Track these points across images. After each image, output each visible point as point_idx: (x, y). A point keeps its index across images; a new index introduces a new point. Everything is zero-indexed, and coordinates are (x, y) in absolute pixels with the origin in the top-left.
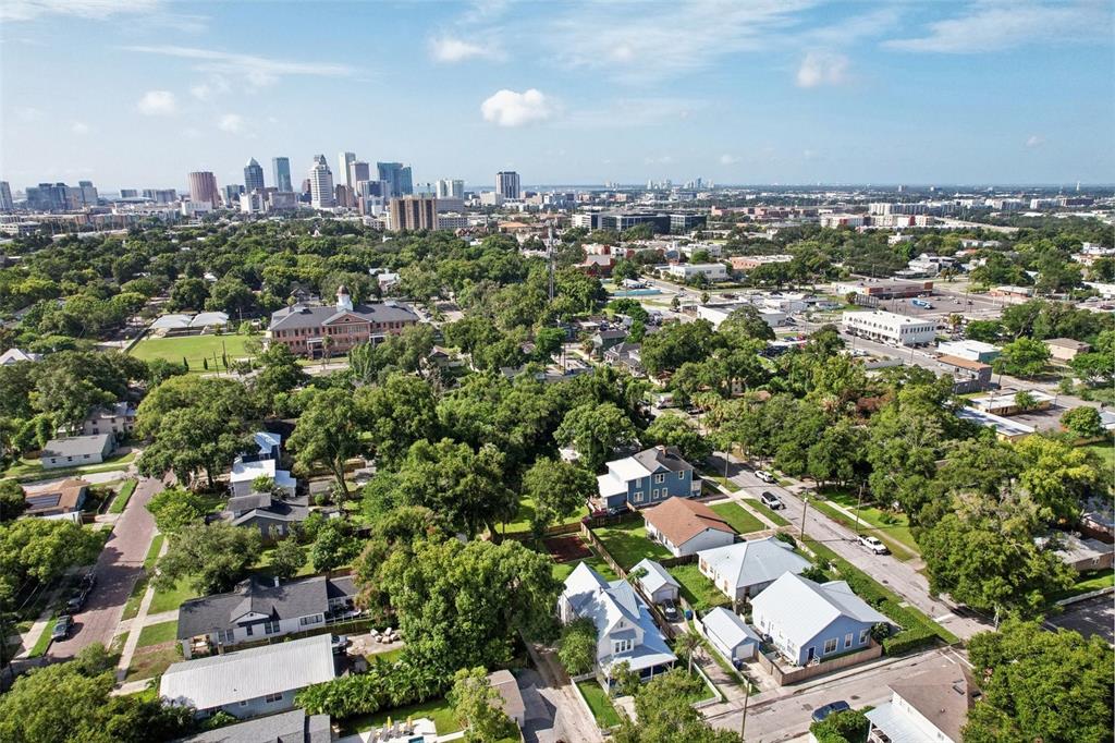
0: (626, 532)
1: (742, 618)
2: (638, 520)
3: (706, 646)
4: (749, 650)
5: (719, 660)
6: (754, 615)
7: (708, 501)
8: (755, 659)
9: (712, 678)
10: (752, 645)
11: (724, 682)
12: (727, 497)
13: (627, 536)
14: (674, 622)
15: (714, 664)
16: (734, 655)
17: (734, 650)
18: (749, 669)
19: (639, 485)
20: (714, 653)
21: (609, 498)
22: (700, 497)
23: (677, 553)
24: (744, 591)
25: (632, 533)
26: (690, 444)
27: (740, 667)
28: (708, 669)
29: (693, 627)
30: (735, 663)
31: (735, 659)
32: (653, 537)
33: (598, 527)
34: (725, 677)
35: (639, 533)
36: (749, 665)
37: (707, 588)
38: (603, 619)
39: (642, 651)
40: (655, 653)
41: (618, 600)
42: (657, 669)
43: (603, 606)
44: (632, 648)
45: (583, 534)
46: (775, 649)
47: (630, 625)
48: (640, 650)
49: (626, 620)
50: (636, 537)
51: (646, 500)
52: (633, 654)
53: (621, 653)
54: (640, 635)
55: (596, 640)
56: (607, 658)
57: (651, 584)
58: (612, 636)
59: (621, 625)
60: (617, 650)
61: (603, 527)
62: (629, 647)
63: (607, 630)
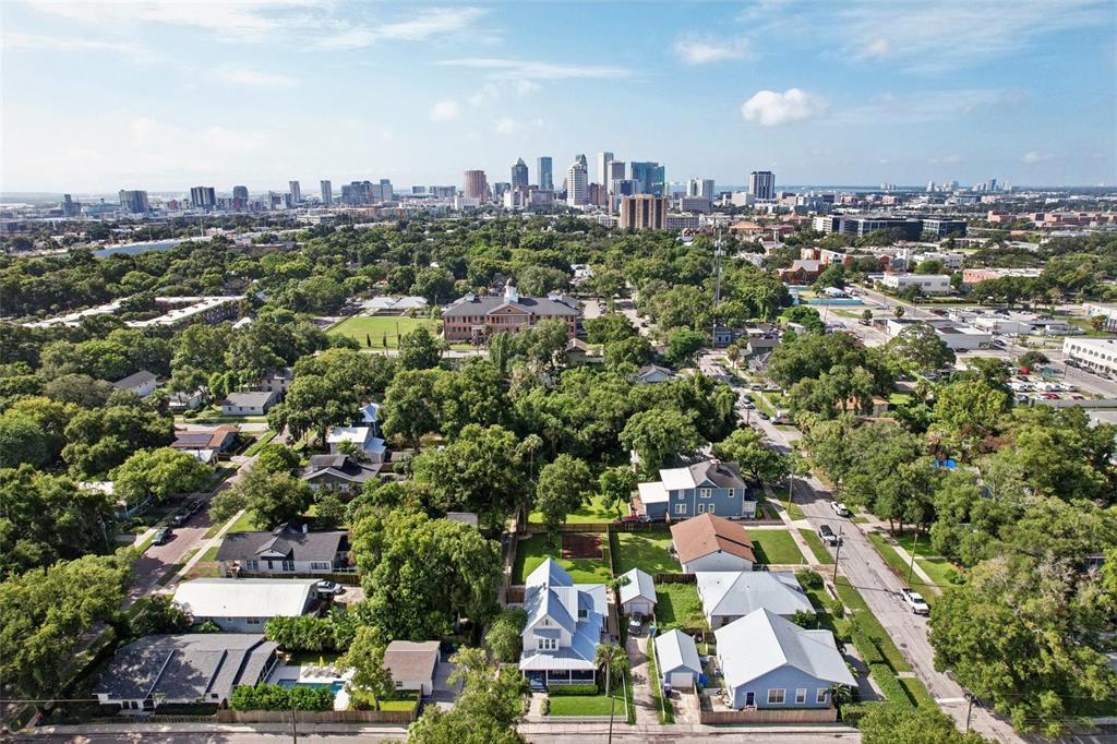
0: (651, 541)
2: (667, 532)
3: (651, 667)
5: (652, 683)
6: (717, 647)
7: (758, 525)
8: (687, 690)
9: (635, 697)
10: (691, 674)
11: (645, 704)
12: (784, 524)
13: (650, 544)
14: (634, 635)
15: (647, 686)
16: (668, 681)
17: (669, 675)
18: (679, 699)
19: (681, 496)
20: (654, 674)
21: (649, 506)
22: (753, 519)
23: (684, 569)
24: (721, 620)
25: (654, 543)
26: (757, 464)
27: (668, 694)
28: (637, 688)
29: (649, 645)
30: (665, 689)
31: (667, 685)
32: (673, 550)
33: (624, 532)
34: (648, 700)
35: (664, 544)
36: (682, 695)
37: (692, 610)
38: (534, 614)
39: (566, 653)
40: (578, 657)
41: (560, 599)
42: (577, 674)
43: (541, 601)
44: (557, 649)
45: (605, 536)
46: (720, 685)
47: (555, 625)
48: (564, 652)
49: (551, 619)
50: (657, 547)
51: (690, 514)
52: (556, 655)
53: (545, 650)
54: (566, 638)
55: (521, 632)
56: (531, 653)
57: (627, 593)
58: (537, 631)
59: (547, 623)
60: (541, 647)
61: (630, 532)
62: (554, 646)
63: (531, 625)
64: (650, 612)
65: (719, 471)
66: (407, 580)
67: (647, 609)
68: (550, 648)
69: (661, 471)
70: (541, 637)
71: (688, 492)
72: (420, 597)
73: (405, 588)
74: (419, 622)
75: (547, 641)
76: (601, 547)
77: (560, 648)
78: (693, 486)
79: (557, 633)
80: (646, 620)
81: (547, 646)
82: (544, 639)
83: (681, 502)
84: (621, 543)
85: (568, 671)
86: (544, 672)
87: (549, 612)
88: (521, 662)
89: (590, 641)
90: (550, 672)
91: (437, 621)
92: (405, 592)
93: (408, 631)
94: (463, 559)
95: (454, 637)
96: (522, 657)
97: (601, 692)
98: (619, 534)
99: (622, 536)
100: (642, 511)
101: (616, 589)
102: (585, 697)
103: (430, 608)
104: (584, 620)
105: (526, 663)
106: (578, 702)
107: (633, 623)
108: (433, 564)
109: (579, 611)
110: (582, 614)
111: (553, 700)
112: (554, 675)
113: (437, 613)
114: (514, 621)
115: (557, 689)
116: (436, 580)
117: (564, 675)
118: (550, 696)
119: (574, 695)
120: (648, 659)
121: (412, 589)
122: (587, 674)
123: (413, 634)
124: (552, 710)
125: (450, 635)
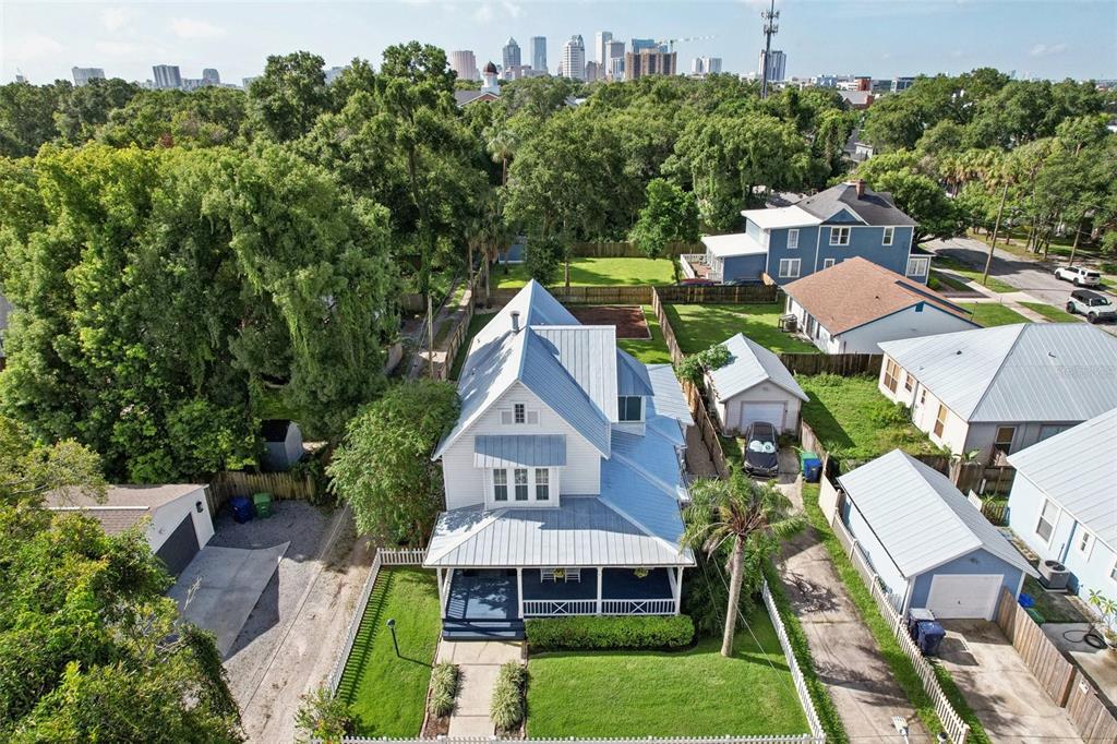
0: (742, 316)
1: (975, 501)
2: (774, 299)
3: (837, 560)
4: (979, 595)
5: (863, 607)
6: (1013, 501)
8: (997, 630)
9: (819, 656)
10: (996, 581)
11: (857, 681)
12: (985, 296)
13: (744, 321)
14: (763, 476)
15: (842, 614)
16: (918, 599)
17: (922, 582)
18: (970, 660)
19: (791, 243)
20: (855, 580)
21: (728, 261)
23: (833, 348)
24: (991, 436)
25: (751, 318)
26: (920, 199)
27: (931, 645)
28: (812, 626)
29: (812, 501)
30: (914, 629)
31: (918, 613)
32: (792, 326)
33: (686, 303)
34: (865, 666)
35: (771, 320)
36: (972, 647)
37: (887, 423)
38: (481, 394)
39: (583, 514)
40: (623, 527)
41: (563, 358)
42: (622, 581)
43: (504, 360)
44: (553, 500)
45: (654, 307)
46: (1081, 617)
47: (547, 421)
48: (575, 511)
49: (533, 402)
50: (759, 325)
51: (806, 271)
52: (550, 520)
53: (513, 502)
54: (584, 466)
55: (436, 443)
56: (470, 514)
57: (725, 383)
58: (485, 444)
59: (520, 417)
60: (501, 493)
61: (696, 303)
62: (542, 493)
63: (466, 423)
64: (791, 425)
65: (863, 197)
66: (91, 299)
67: (780, 415)
68: (532, 499)
69: (745, 213)
70: (498, 463)
71: (806, 232)
73: (87, 324)
75: (520, 474)
76: (645, 323)
77: (564, 499)
78: (817, 221)
79: (554, 448)
80: (789, 440)
81: (522, 493)
82: (511, 467)
83: (792, 254)
84: (683, 318)
85: (588, 573)
86: (511, 573)
87: (527, 375)
88: (435, 542)
89: (656, 480)
90: (530, 573)
91: (201, 428)
92: (87, 338)
93: (123, 457)
94: (242, 212)
95: (263, 479)
96: (442, 527)
97: (704, 638)
98: (676, 306)
99: (684, 311)
100: (715, 273)
101: (696, 375)
102: (652, 659)
103: (180, 382)
104: (630, 427)
105: (448, 547)
106: (626, 677)
107: (756, 446)
108: (159, 244)
109: (621, 400)
110: (629, 409)
111: (540, 667)
112: (539, 582)
113: (199, 405)
114: (415, 419)
115: (555, 631)
116: (179, 298)
117: (580, 582)
118: (531, 653)
119: (613, 648)
120: (820, 536)
121: (113, 325)
122: (658, 579)
123: (137, 468)
124: (535, 706)
125: (248, 470)
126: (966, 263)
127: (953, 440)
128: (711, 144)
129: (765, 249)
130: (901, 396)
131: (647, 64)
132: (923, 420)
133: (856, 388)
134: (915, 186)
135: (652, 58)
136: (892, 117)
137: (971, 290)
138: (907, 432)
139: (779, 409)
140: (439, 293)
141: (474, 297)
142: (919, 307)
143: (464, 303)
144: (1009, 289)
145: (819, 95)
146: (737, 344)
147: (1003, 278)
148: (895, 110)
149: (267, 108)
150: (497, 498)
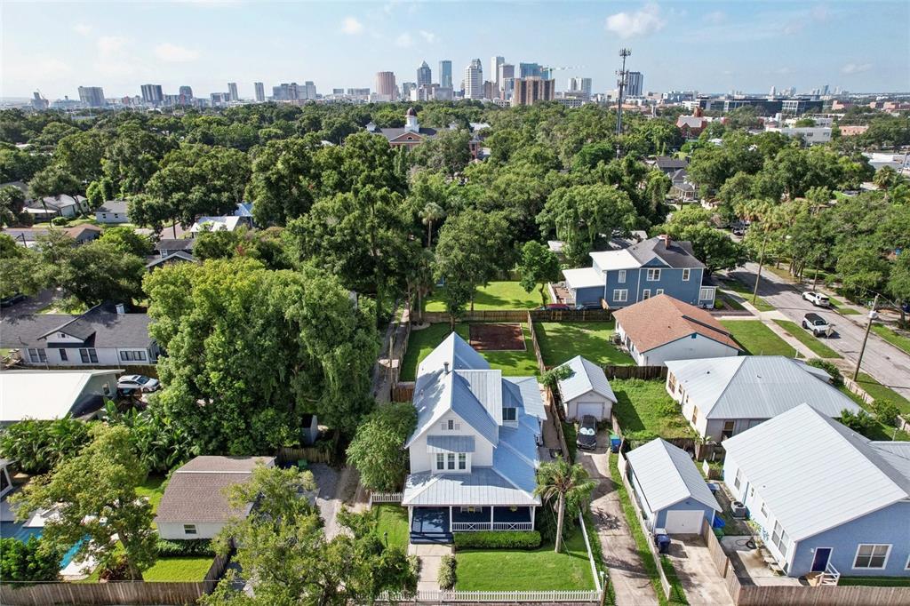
0: (587, 331)
1: (706, 467)
2: (607, 320)
3: (623, 500)
4: (692, 521)
5: (633, 528)
6: (726, 467)
7: (721, 315)
8: (699, 540)
9: (606, 553)
10: (701, 513)
11: (624, 566)
12: (752, 315)
13: (587, 335)
14: (587, 449)
15: (621, 531)
16: (660, 524)
17: (662, 514)
18: (684, 555)
19: (622, 279)
20: (631, 513)
21: (579, 291)
22: (711, 310)
23: (641, 361)
24: (721, 427)
25: (593, 334)
26: (711, 245)
27: (664, 547)
28: (604, 537)
29: (613, 465)
30: (657, 538)
31: (660, 531)
32: (618, 341)
33: (550, 321)
34: (629, 558)
35: (604, 335)
36: (687, 549)
37: (666, 413)
38: (429, 412)
39: (483, 477)
40: (504, 484)
41: (473, 389)
42: (504, 513)
43: (440, 392)
44: (468, 469)
45: (528, 325)
46: (749, 532)
47: (465, 429)
48: (480, 475)
49: (457, 419)
50: (597, 338)
51: (631, 301)
52: (467, 480)
53: (448, 472)
54: (484, 451)
55: (406, 440)
56: (424, 476)
57: (569, 390)
58: (433, 440)
59: (451, 427)
60: (440, 466)
61: (558, 321)
62: (462, 466)
63: (423, 429)
64: (607, 415)
65: (670, 248)
66: (217, 357)
67: (600, 411)
68: (457, 469)
69: (591, 254)
70: (439, 450)
71: (630, 273)
72: (239, 384)
73: (214, 369)
74: (243, 426)
75: (451, 457)
76: (522, 338)
77: (473, 469)
78: (638, 265)
79: (469, 443)
80: (603, 426)
81: (451, 466)
82: (446, 452)
83: (621, 286)
84: (548, 334)
85: (486, 509)
86: (445, 509)
87: (455, 406)
88: (406, 491)
89: (525, 458)
90: (456, 509)
91: (271, 425)
92: (214, 377)
93: (226, 440)
94: (305, 317)
95: (302, 451)
96: (409, 483)
97: (546, 543)
98: (544, 324)
99: (549, 327)
100: (570, 299)
101: (552, 385)
102: (519, 554)
103: (258, 403)
104: (510, 424)
105: (413, 495)
106: (506, 563)
107: (584, 431)
108: (258, 328)
109: (504, 410)
110: (509, 414)
111: (462, 557)
112: (462, 514)
113: (271, 412)
114: (395, 424)
115: (469, 539)
116: (265, 357)
117: (482, 513)
118: (456, 550)
119: (499, 548)
120: (615, 486)
121: (227, 371)
122: (522, 512)
123: (234, 446)
124: (460, 577)
125: (295, 447)
126: (746, 285)
127: (700, 427)
128: (569, 208)
129: (603, 283)
130: (677, 397)
131: (531, 89)
132: (687, 413)
133: (652, 386)
134: (709, 236)
135: (535, 83)
136: (706, 164)
137: (744, 309)
138: (677, 420)
139: (600, 406)
140: (387, 313)
141: (411, 315)
142: (694, 336)
143: (404, 319)
144: (770, 308)
145: (661, 127)
146: (576, 363)
147: (769, 299)
148: (708, 159)
149: (268, 179)
150: (439, 468)
